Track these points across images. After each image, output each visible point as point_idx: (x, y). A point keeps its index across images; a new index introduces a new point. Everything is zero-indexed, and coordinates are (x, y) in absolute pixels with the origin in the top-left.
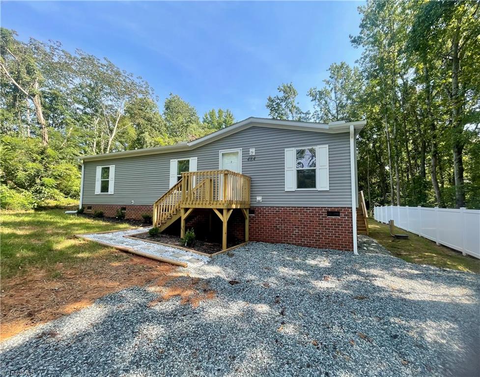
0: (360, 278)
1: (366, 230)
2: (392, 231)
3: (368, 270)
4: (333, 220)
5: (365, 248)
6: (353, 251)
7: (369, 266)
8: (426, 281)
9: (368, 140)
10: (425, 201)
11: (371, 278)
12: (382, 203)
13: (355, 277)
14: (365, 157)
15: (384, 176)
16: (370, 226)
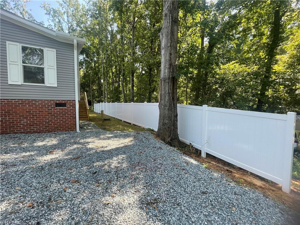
0: (79, 146)
1: (87, 117)
2: (102, 117)
3: (85, 140)
4: (61, 109)
5: (85, 128)
6: (76, 130)
7: (86, 138)
8: (115, 139)
9: (92, 61)
10: (119, 101)
11: (86, 144)
12: (99, 102)
13: (75, 146)
14: (89, 72)
15: (100, 85)
16: (90, 115)
